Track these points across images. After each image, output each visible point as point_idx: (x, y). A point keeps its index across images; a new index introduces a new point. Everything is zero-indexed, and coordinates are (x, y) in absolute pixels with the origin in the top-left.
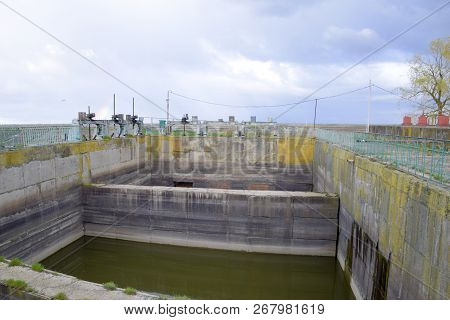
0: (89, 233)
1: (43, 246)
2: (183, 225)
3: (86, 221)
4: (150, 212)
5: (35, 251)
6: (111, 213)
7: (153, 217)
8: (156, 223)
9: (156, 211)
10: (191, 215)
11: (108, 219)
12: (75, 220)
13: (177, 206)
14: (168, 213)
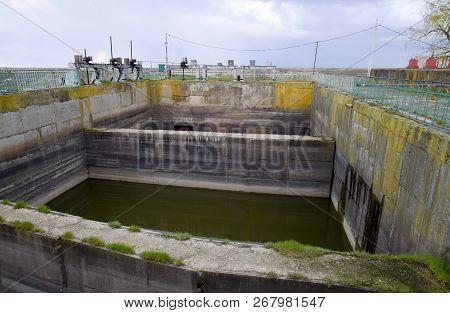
0: (93, 175)
3: (89, 164)
7: (155, 160)
12: (78, 163)
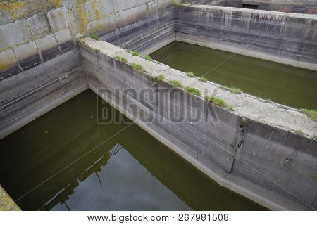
0: (178, 39)
2: (245, 39)
3: (177, 30)
4: (222, 27)
6: (194, 26)
7: (223, 31)
8: (225, 35)
9: (226, 26)
10: (252, 32)
11: (191, 30)
12: (170, 29)
13: (242, 24)
14: (235, 29)
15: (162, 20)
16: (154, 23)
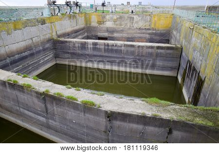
0: (58, 62)
1: (37, 68)
2: (102, 59)
3: (56, 56)
4: (87, 53)
5: (34, 70)
6: (68, 53)
7: (88, 55)
8: (90, 57)
9: (90, 52)
10: (106, 54)
11: (67, 55)
12: (51, 56)
13: (99, 50)
14: (96, 53)
15: (44, 50)
16: (39, 52)
